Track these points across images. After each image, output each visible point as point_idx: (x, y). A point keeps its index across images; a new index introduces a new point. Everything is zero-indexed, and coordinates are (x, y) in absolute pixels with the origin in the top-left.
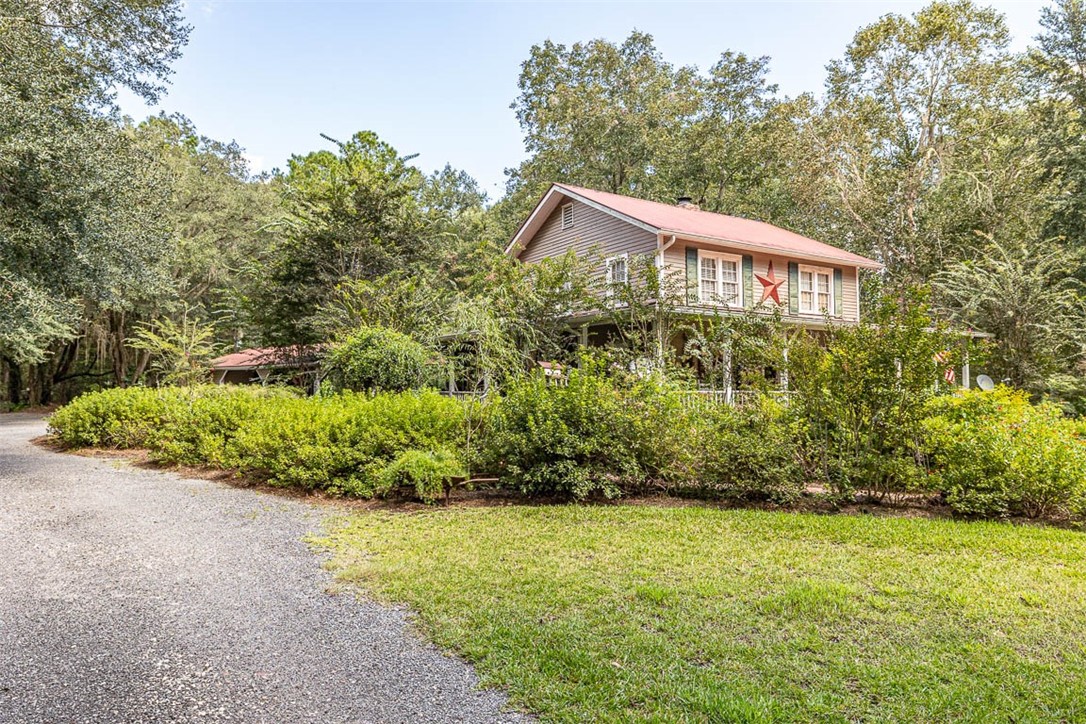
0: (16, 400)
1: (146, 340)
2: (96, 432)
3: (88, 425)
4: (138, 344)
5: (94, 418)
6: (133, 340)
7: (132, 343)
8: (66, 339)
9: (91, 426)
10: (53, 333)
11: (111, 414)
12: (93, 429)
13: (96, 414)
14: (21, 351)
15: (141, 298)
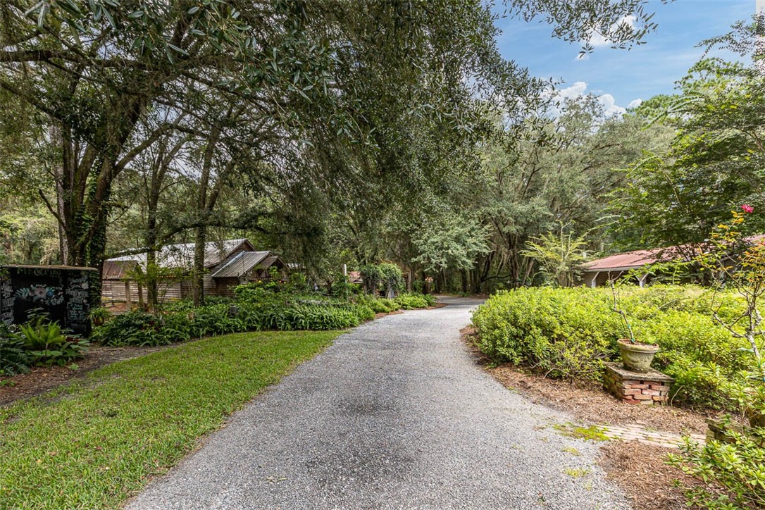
0: (465, 291)
1: (535, 251)
2: (516, 348)
3: (506, 339)
4: (528, 254)
5: (514, 330)
6: (525, 251)
7: (525, 253)
8: (484, 253)
9: (510, 339)
10: (476, 249)
11: (534, 327)
12: (512, 343)
13: (515, 324)
14: (460, 262)
15: (528, 222)
